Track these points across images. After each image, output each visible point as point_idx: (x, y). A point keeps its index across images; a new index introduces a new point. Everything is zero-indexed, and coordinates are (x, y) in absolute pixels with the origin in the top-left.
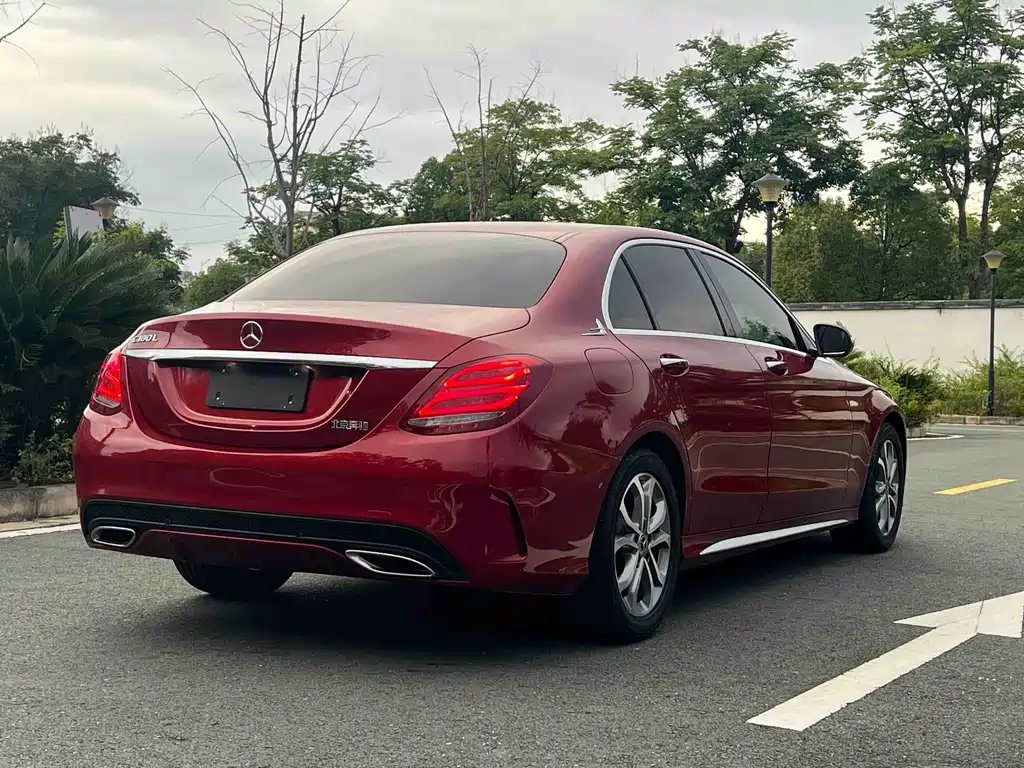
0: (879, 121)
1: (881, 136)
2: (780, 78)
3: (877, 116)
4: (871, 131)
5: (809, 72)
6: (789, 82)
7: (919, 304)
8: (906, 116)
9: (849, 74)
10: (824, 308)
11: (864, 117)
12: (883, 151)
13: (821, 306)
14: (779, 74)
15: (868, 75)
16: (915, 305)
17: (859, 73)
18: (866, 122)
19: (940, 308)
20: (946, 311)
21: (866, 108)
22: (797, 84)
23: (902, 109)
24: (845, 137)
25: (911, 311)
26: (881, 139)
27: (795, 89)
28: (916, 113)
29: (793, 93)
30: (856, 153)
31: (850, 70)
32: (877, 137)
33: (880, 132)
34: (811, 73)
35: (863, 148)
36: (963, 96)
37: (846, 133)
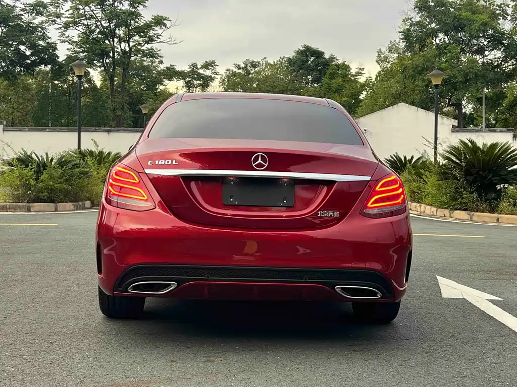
0: (67, 34)
1: (67, 41)
2: (14, 6)
3: (66, 31)
4: (61, 38)
5: (30, 4)
6: (18, 9)
7: (98, 129)
8: (83, 32)
9: (51, 7)
10: (47, 130)
11: (60, 31)
12: (68, 49)
13: (46, 129)
14: (14, 4)
15: (61, 9)
16: (96, 130)
17: (57, 7)
18: (61, 34)
19: (109, 131)
20: (112, 133)
21: (61, 26)
22: (23, 10)
23: (81, 29)
24: (49, 40)
25: (94, 133)
26: (67, 43)
27: (22, 13)
28: (89, 31)
29: (21, 15)
30: (55, 49)
31: (51, 5)
32: (65, 42)
33: (67, 39)
34: (31, 5)
35: (58, 47)
36: (111, 25)
37: (50, 38)
